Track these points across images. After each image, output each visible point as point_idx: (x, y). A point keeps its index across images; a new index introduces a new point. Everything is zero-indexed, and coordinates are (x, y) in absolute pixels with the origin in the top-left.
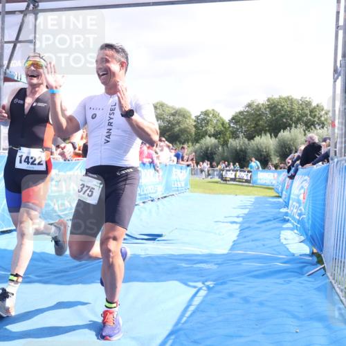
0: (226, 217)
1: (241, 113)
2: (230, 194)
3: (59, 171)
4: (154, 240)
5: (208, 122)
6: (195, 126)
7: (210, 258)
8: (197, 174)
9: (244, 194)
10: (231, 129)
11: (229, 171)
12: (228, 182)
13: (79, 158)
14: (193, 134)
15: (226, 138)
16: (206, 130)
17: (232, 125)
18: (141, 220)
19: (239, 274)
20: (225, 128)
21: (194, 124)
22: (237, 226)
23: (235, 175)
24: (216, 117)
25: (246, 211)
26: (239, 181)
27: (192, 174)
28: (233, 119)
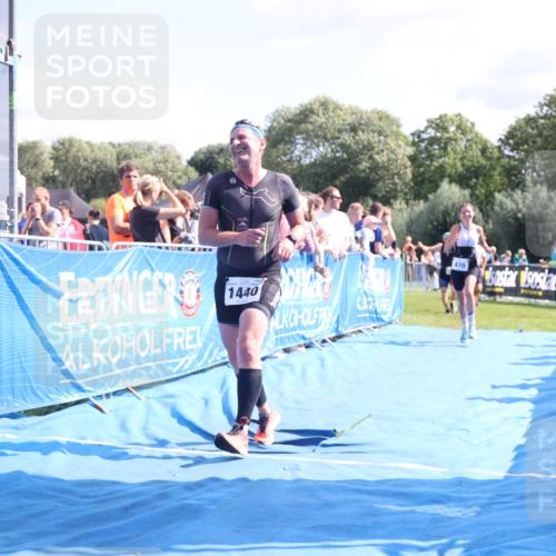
0: (494, 387)
1: (530, 120)
2: (504, 329)
3: (77, 276)
4: (315, 442)
5: (446, 144)
6: (413, 159)
7: (458, 490)
8: (420, 279)
9: (541, 328)
10: (505, 161)
11: (502, 268)
12: (498, 299)
13: (128, 243)
14: (410, 176)
15: (492, 187)
16: (441, 166)
17: (507, 152)
18: (281, 394)
19: (534, 532)
20: (489, 159)
21: (410, 151)
22: (525, 410)
23: (518, 280)
24: (464, 133)
25: (547, 371)
26: (528, 296)
27: (407, 278)
28: (511, 135)
